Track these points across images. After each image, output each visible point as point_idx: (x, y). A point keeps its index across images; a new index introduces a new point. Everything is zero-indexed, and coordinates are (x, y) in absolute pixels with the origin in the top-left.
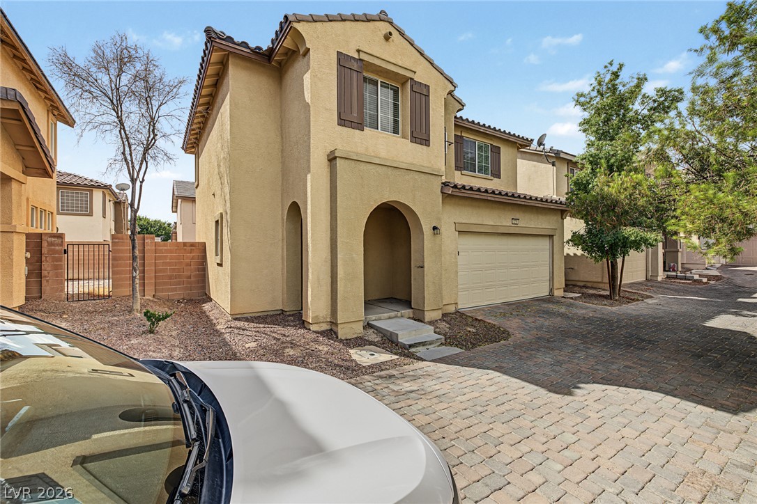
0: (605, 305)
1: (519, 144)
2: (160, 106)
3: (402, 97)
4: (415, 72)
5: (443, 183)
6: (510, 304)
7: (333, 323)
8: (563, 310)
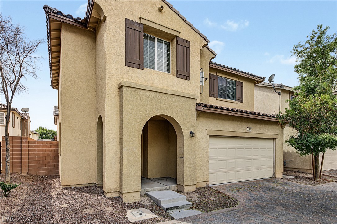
0: (309, 184)
1: (255, 81)
2: (24, 58)
3: (172, 49)
4: (180, 32)
5: (197, 104)
6: (245, 182)
7: (120, 192)
8: (279, 187)
